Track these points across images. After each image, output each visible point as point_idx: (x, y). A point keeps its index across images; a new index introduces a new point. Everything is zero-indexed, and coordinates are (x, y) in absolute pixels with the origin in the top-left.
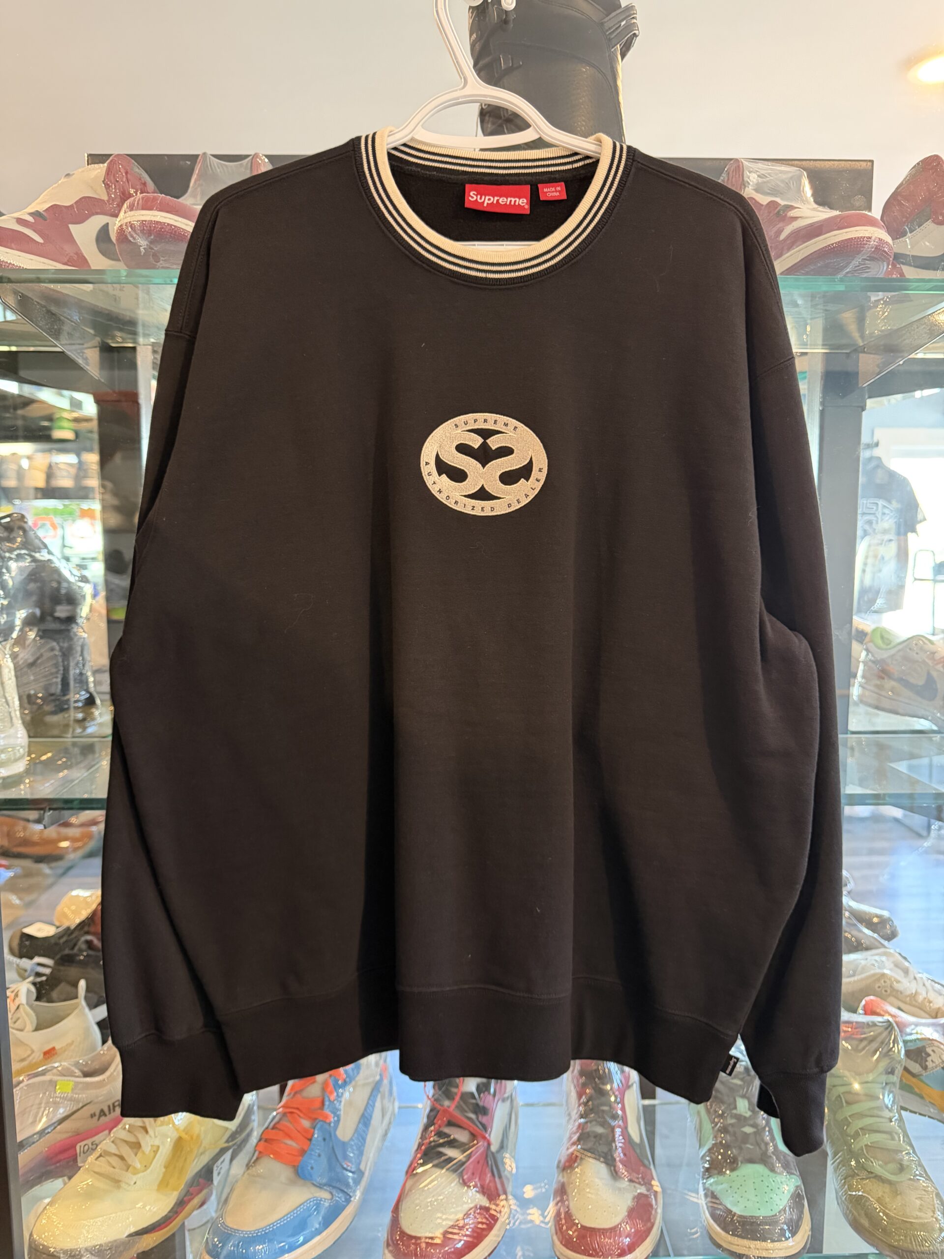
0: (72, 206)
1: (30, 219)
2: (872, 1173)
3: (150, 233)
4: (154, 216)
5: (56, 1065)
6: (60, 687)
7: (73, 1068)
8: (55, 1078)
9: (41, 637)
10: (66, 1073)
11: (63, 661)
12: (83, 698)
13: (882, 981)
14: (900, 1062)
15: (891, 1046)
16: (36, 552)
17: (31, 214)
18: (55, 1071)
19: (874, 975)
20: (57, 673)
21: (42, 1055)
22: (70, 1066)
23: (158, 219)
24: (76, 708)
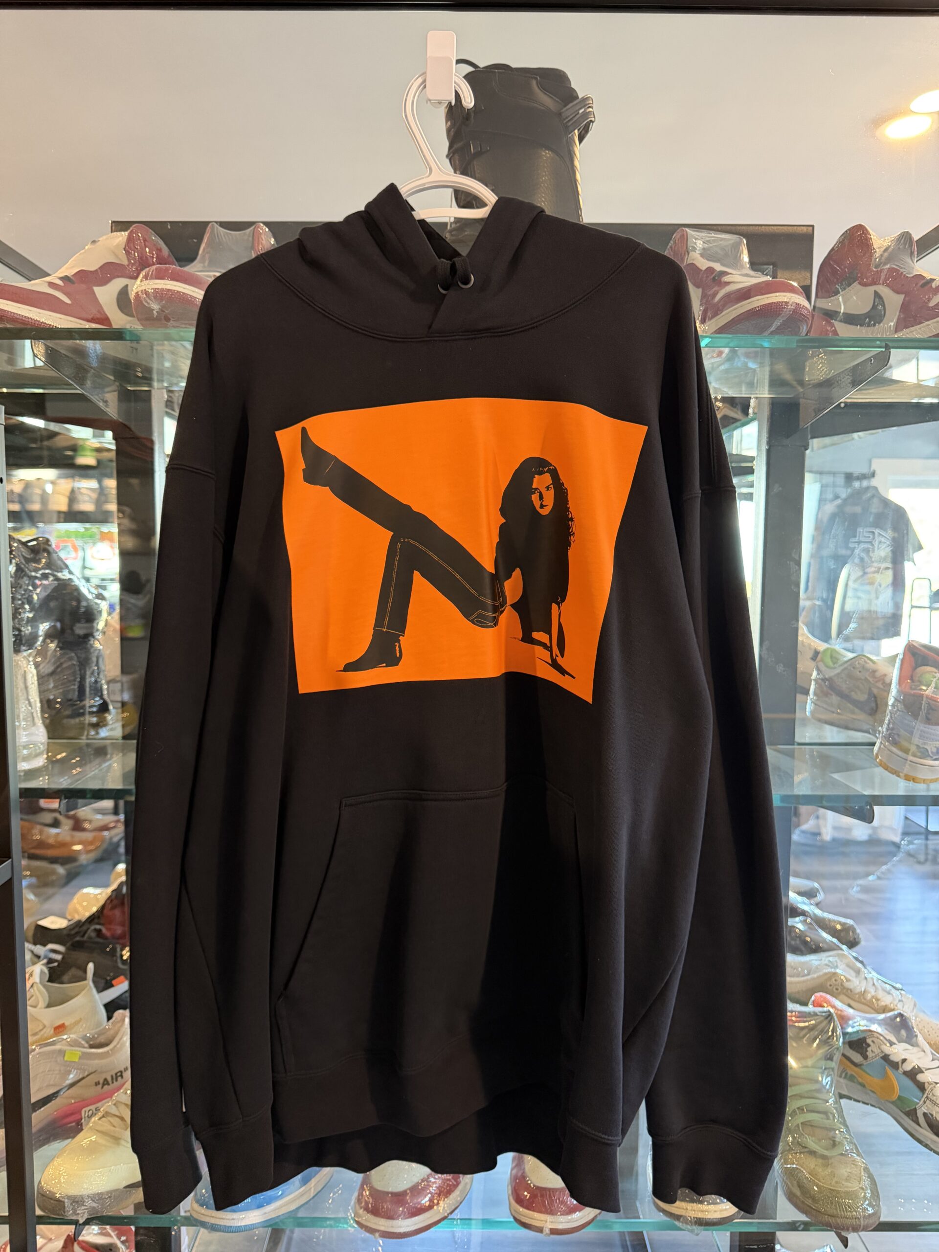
0: (96, 271)
1: (60, 283)
2: (806, 1148)
3: (162, 299)
4: (166, 284)
5: (65, 1037)
6: (77, 693)
7: (80, 1040)
8: (65, 1048)
9: (61, 649)
10: (75, 1044)
11: (80, 670)
12: (97, 704)
13: (833, 980)
14: (838, 1049)
15: (830, 1033)
16: (58, 572)
17: (61, 279)
18: (64, 1042)
19: (826, 974)
20: (74, 680)
21: (53, 1030)
22: (77, 1038)
23: (168, 287)
24: (91, 713)
